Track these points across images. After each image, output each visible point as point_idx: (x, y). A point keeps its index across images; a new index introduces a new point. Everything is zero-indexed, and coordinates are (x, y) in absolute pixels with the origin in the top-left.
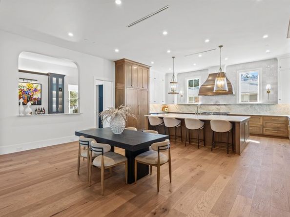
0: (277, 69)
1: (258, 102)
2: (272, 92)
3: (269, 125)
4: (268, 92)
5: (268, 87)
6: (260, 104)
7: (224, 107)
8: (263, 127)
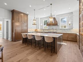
0: (73, 16)
1: (66, 28)
2: (71, 25)
3: (70, 37)
4: (70, 25)
5: (70, 23)
6: (67, 29)
7: (55, 30)
8: (68, 37)
